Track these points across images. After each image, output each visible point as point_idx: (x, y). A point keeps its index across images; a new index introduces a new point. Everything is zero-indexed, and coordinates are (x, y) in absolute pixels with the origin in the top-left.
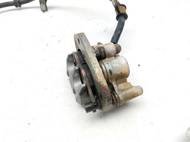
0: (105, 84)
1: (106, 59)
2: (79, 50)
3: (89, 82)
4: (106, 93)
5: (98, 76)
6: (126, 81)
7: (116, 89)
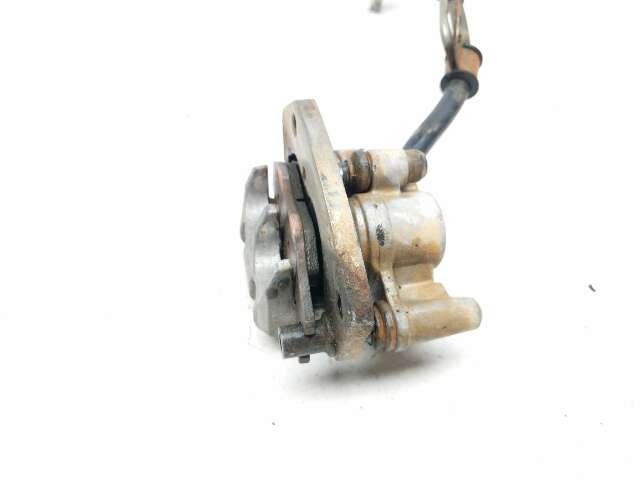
0: (357, 261)
1: (374, 192)
2: (292, 158)
3: (306, 255)
4: (357, 291)
5: (339, 235)
6: (428, 276)
7: (389, 295)
